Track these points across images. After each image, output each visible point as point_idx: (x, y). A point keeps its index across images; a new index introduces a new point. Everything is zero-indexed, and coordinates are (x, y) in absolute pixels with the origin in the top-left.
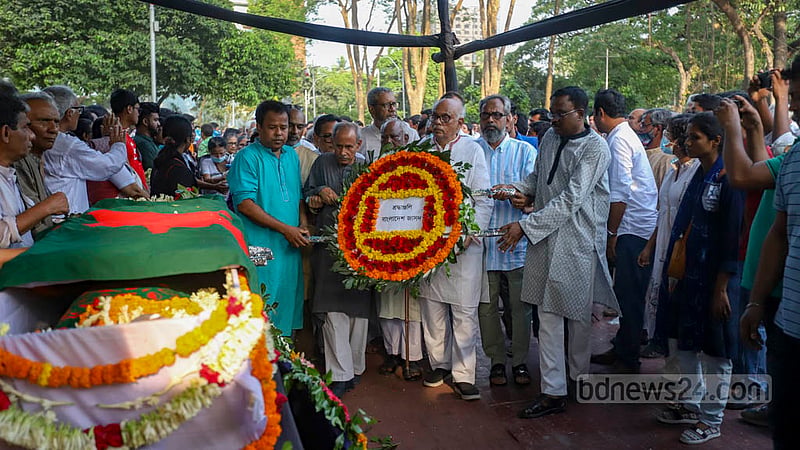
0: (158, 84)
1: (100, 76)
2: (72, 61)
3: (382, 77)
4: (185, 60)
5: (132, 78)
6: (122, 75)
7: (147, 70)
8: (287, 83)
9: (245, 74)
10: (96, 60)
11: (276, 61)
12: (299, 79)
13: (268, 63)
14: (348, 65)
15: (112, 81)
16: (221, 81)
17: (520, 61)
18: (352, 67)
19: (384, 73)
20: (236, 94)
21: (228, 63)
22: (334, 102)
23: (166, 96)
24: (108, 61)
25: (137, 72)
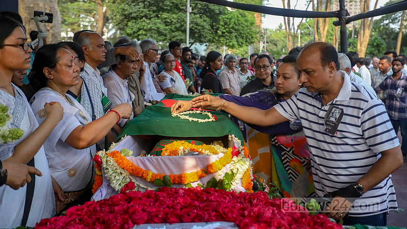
0: (190, 38)
1: (163, 35)
2: (151, 27)
3: (301, 34)
4: (202, 26)
5: (178, 35)
6: (173, 34)
7: (184, 31)
8: (252, 37)
9: (231, 33)
10: (162, 27)
11: (247, 26)
12: (258, 35)
13: (243, 27)
14: (284, 27)
15: (168, 37)
16: (220, 37)
17: (382, 24)
18: (286, 29)
19: (303, 32)
20: (226, 43)
21: (223, 28)
22: (274, 47)
23: (192, 44)
24: (167, 27)
25: (180, 33)
